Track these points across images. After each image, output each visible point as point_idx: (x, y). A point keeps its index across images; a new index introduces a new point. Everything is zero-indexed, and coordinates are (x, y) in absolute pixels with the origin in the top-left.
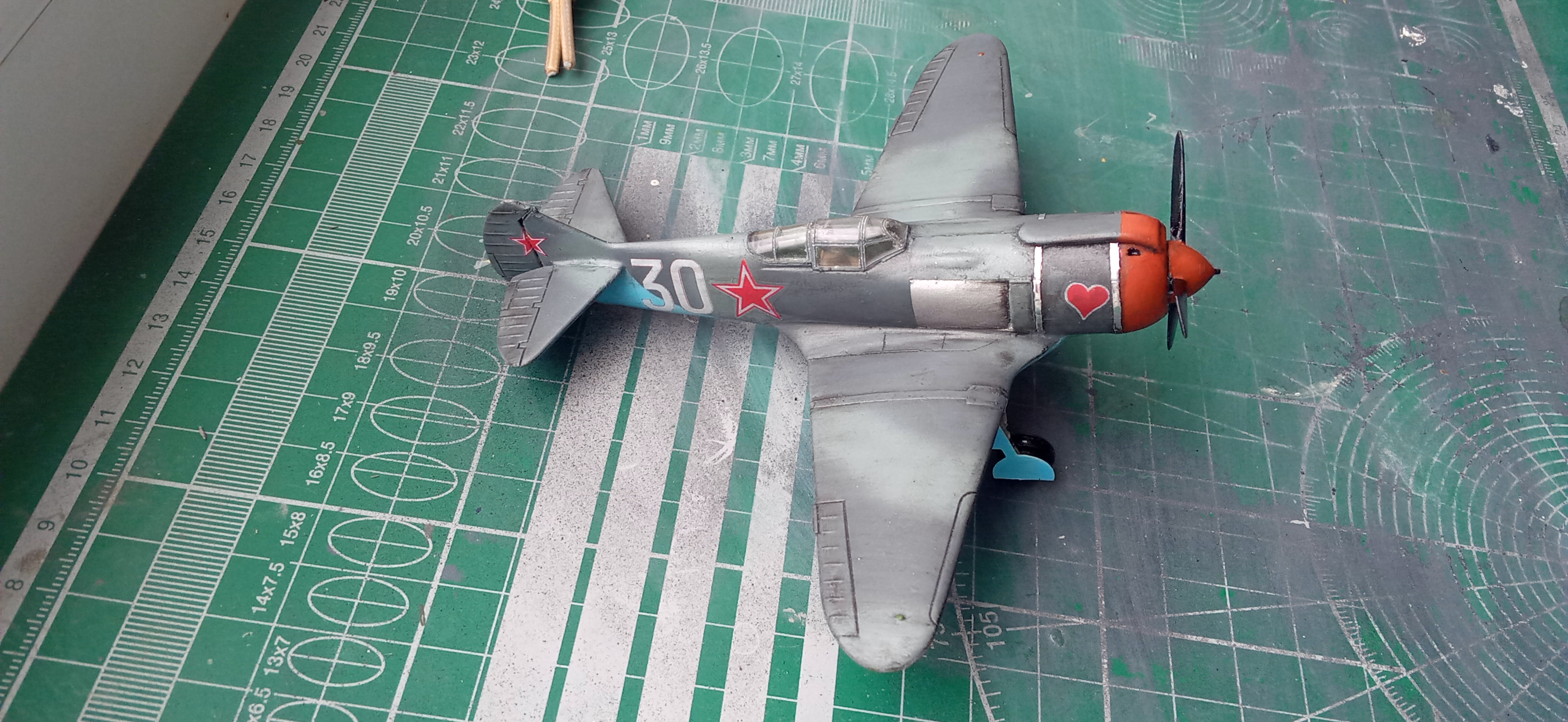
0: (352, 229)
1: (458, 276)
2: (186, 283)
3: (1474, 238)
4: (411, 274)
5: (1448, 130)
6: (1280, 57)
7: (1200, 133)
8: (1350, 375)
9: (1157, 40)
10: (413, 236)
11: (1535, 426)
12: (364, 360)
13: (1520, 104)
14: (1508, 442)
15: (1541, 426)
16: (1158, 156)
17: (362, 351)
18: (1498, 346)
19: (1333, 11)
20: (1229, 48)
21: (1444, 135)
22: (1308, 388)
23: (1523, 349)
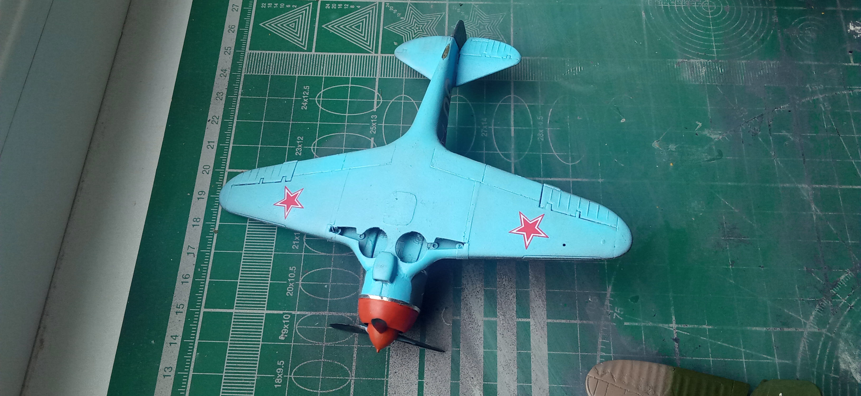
0: (256, 290)
1: (318, 313)
2: (176, 343)
4: (293, 316)
6: (774, 62)
7: (728, 133)
8: (823, 305)
9: (698, 61)
10: (289, 289)
12: (278, 381)
16: (704, 156)
17: (276, 375)
19: (806, 16)
20: (743, 59)
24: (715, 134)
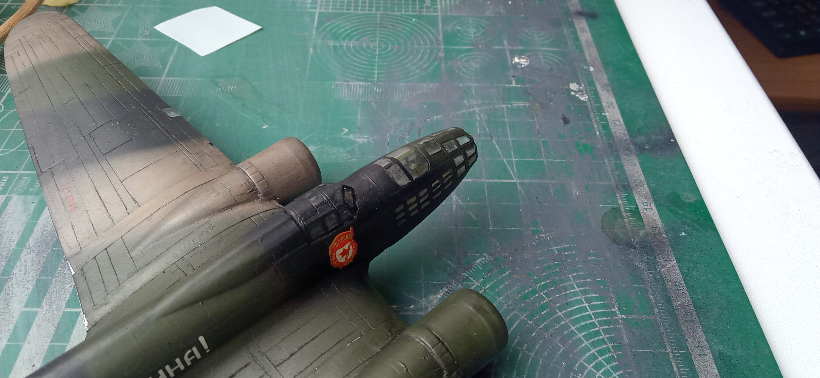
3: (547, 181)
5: (537, 115)
6: (434, 84)
7: (375, 137)
8: (451, 287)
9: (358, 83)
11: (579, 306)
13: (587, 93)
14: (558, 320)
15: (582, 305)
16: (344, 155)
18: (557, 253)
19: (472, 53)
20: (402, 82)
21: (533, 118)
22: (421, 301)
23: (574, 252)
24: (360, 138)
